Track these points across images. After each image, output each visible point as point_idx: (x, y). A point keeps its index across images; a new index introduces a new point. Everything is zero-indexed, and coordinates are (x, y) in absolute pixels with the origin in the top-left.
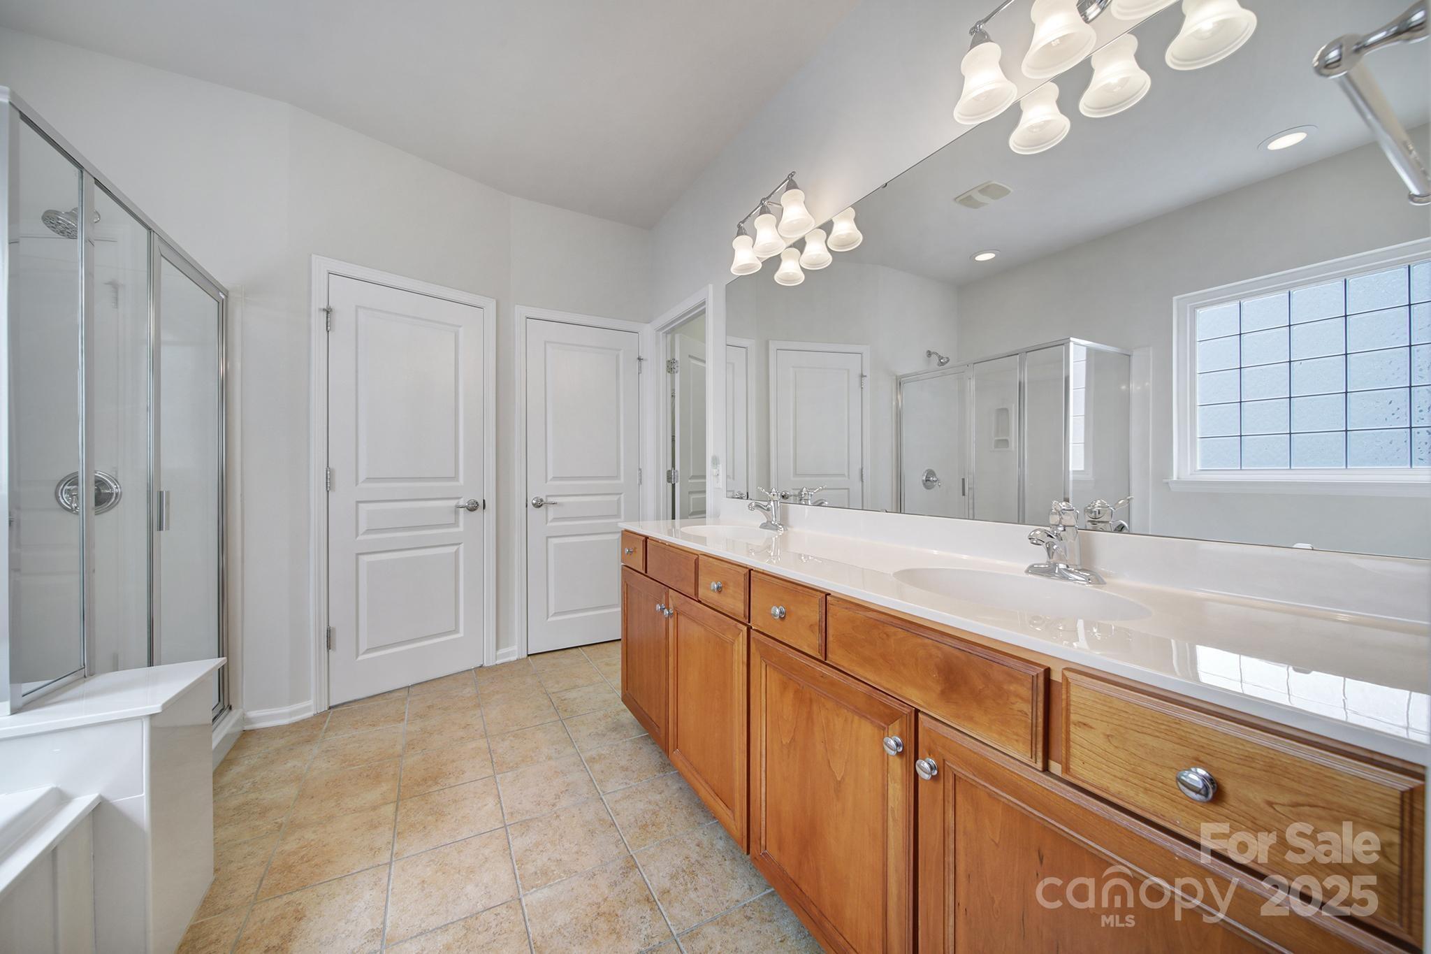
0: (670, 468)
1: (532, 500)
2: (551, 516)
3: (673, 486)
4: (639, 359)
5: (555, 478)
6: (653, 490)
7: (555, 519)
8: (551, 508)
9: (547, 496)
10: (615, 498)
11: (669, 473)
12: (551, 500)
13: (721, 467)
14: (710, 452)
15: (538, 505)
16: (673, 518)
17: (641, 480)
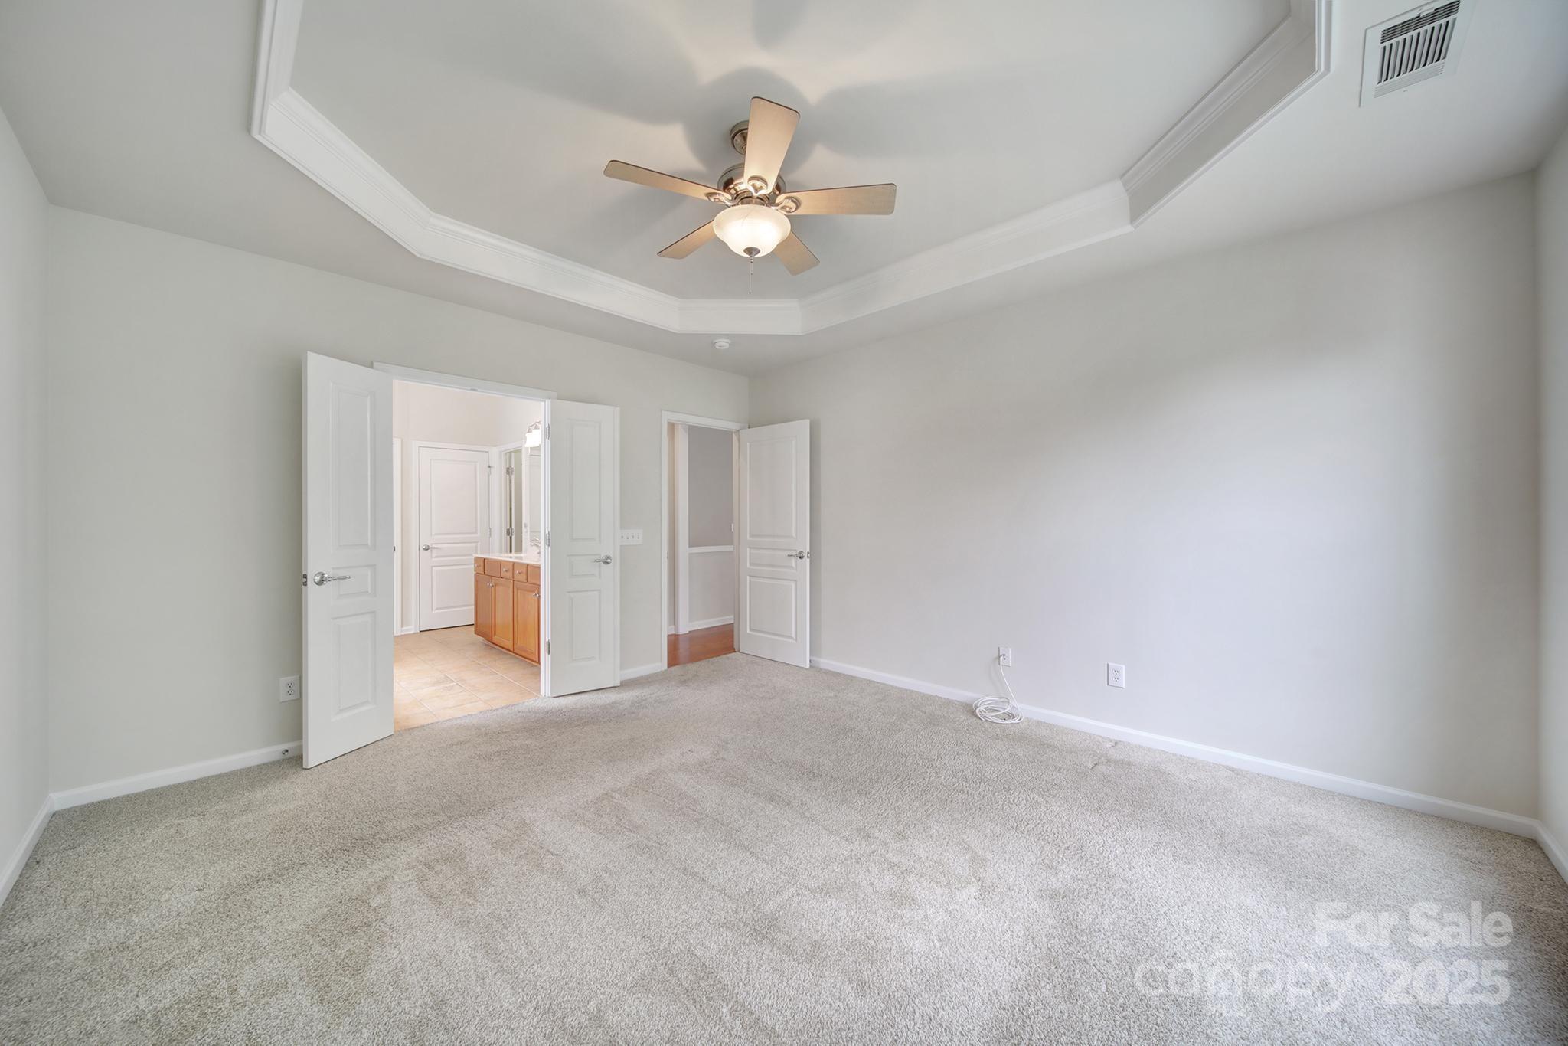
0: (508, 527)
1: (423, 546)
2: (434, 555)
3: (511, 537)
4: (489, 467)
5: (436, 534)
6: (498, 539)
7: (437, 557)
8: (434, 551)
9: (432, 544)
10: (474, 544)
11: (508, 530)
12: (434, 546)
13: (528, 528)
14: (524, 521)
15: (426, 549)
16: (511, 551)
17: (490, 535)
